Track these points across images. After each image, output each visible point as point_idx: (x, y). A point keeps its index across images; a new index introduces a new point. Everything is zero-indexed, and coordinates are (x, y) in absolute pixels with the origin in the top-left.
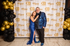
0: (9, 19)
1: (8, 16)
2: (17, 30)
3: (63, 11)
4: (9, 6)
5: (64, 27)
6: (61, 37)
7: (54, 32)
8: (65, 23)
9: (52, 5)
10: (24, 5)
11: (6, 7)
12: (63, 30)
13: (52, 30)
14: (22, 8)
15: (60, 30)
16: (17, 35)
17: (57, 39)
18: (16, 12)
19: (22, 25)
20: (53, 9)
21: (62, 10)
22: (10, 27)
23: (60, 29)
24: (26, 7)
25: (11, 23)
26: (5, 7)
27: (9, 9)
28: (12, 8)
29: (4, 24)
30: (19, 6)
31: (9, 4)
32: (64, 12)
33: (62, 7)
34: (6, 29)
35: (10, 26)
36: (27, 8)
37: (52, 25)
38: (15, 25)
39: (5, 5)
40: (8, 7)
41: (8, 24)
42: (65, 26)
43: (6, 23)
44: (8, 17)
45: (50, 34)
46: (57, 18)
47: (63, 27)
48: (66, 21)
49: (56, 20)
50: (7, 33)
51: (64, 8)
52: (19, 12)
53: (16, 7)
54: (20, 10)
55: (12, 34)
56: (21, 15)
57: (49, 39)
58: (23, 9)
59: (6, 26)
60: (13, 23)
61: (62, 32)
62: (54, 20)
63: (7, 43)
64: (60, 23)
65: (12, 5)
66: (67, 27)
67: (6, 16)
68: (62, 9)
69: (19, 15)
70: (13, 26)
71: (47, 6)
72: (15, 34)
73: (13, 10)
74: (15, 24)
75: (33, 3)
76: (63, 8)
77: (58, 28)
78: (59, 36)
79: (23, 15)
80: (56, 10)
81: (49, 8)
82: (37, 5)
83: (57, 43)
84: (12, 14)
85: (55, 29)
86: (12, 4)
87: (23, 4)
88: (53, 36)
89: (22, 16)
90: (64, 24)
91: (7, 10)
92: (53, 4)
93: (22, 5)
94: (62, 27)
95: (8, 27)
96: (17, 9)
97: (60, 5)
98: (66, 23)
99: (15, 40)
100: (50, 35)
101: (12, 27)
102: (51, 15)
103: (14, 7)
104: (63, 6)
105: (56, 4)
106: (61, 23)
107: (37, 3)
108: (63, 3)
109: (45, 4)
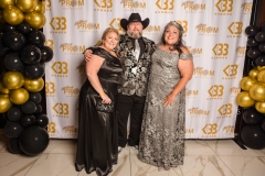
0: (26, 65)
1: (21, 53)
2: (57, 108)
3: (239, 37)
4: (25, 13)
5: (241, 100)
6: (228, 137)
7: (202, 120)
8: (245, 84)
9: (199, 10)
10: (84, 7)
11: (14, 15)
12: (235, 110)
13: (196, 111)
14: (78, 20)
15: (224, 111)
17: (213, 145)
18: (54, 37)
21: (239, 33)
22: (30, 99)
23: (226, 106)
25: (35, 83)
26: (9, 14)
27: (25, 22)
28: (37, 19)
29: (5, 87)
30: (67, 14)
31: (23, 4)
32: (244, 39)
33: (237, 19)
34: (14, 106)
35: (31, 93)
37: (196, 93)
38: (49, 88)
39: (7, 6)
40: (21, 16)
41: (24, 87)
42: (247, 98)
43: (14, 79)
44: (20, 58)
47: (239, 99)
48: (251, 78)
49: (213, 73)
50: (20, 122)
51: (246, 23)
52: (67, 38)
53: (55, 15)
54: (68, 30)
55: (37, 124)
58: (81, 23)
59: (12, 92)
61: (231, 120)
62: (206, 72)
63: (19, 161)
64: (225, 83)
65: (37, 8)
66: (252, 99)
67: (11, 51)
68: (239, 28)
69: (66, 51)
70: (43, 92)
72: (50, 127)
73: (42, 30)
74: (51, 86)
75: (124, 2)
76: (241, 24)
77: (219, 103)
78: (222, 134)
79: (83, 48)
80: (212, 33)
81: (186, 22)
82: (139, 8)
83: (214, 160)
84: (37, 45)
85: (206, 109)
86: (35, 3)
87: (81, 4)
88: (198, 134)
89: (78, 52)
90: (242, 90)
91: (18, 27)
92: (203, 7)
93: (77, 6)
94: (232, 101)
95: (21, 96)
96: (59, 25)
98: (249, 83)
99: (52, 148)
101: (39, 98)
102: (194, 52)
103: (47, 14)
104: (242, 17)
105: (217, 6)
106: (231, 83)
107: (139, 2)
108: (244, 5)
109: (170, 6)
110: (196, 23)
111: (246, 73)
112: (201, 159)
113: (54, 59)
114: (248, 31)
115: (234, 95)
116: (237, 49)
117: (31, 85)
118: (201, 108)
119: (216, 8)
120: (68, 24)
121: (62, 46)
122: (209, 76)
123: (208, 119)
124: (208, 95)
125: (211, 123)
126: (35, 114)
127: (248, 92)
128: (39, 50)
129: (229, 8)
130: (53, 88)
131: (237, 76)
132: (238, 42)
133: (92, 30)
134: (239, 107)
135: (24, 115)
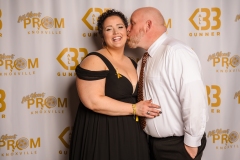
19: (21, 144)
36: (63, 14)
56: (19, 64)
58: (30, 18)
79: (34, 64)
81: (217, 10)
89: (26, 70)
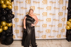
0: (7, 19)
1: (6, 16)
2: (16, 31)
4: (7, 5)
5: (67, 28)
6: (64, 38)
7: (56, 34)
8: (68, 23)
10: (23, 3)
11: (4, 6)
12: (66, 31)
13: (54, 31)
14: (21, 7)
16: (16, 37)
17: (60, 41)
18: (15, 11)
20: (55, 8)
21: (65, 9)
22: (8, 29)
24: (26, 6)
25: (10, 24)
26: (3, 6)
27: (7, 8)
28: (10, 7)
29: (1, 25)
30: (18, 5)
31: (7, 3)
32: (67, 11)
33: (64, 6)
34: (4, 31)
35: (8, 27)
37: (54, 26)
39: (2, 3)
41: (6, 25)
42: (69, 27)
43: (4, 23)
45: (52, 35)
46: (59, 18)
48: (70, 21)
50: (5, 35)
51: (67, 7)
52: (18, 12)
53: (15, 6)
55: (10, 36)
57: (51, 41)
58: (22, 8)
59: (3, 27)
60: (11, 23)
61: (65, 33)
62: (57, 20)
64: (62, 23)
65: (10, 4)
68: (65, 8)
69: (18, 15)
70: (12, 27)
71: (49, 4)
72: (14, 36)
73: (11, 10)
74: (14, 25)
75: (34, 2)
76: (66, 7)
77: (61, 29)
78: (62, 37)
82: (38, 3)
83: (60, 45)
84: (10, 14)
86: (10, 2)
88: (56, 38)
90: (67, 25)
91: (5, 9)
92: (55, 2)
93: (21, 3)
94: (65, 28)
95: (6, 28)
96: (16, 8)
97: (63, 3)
98: (69, 23)
99: (14, 43)
100: (52, 37)
102: (53, 14)
103: (13, 5)
104: (66, 4)
106: (64, 23)
107: (38, 2)
108: (66, 2)
109: (46, 3)
110: (54, 7)
111: (68, 20)
112: (57, 45)
113: (15, 18)
114: (68, 9)
115: (65, 26)
116: (65, 14)
117: (8, 25)
118: (56, 30)
119: (59, 3)
120: (19, 8)
121: (17, 14)
122: (58, 21)
123: (58, 33)
124: (58, 26)
125: (59, 34)
126: (9, 33)
127: (69, 25)
128: (11, 15)
129: (62, 3)
130: (14, 26)
131: (65, 21)
132: (65, 12)
133: (25, 9)
134: (67, 30)
135: (7, 33)
